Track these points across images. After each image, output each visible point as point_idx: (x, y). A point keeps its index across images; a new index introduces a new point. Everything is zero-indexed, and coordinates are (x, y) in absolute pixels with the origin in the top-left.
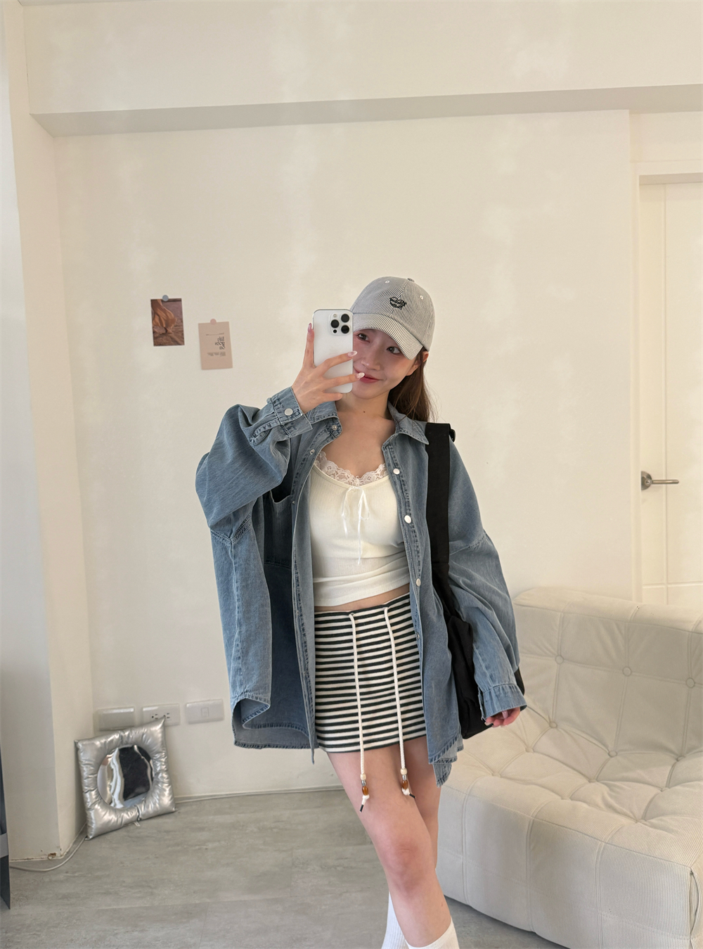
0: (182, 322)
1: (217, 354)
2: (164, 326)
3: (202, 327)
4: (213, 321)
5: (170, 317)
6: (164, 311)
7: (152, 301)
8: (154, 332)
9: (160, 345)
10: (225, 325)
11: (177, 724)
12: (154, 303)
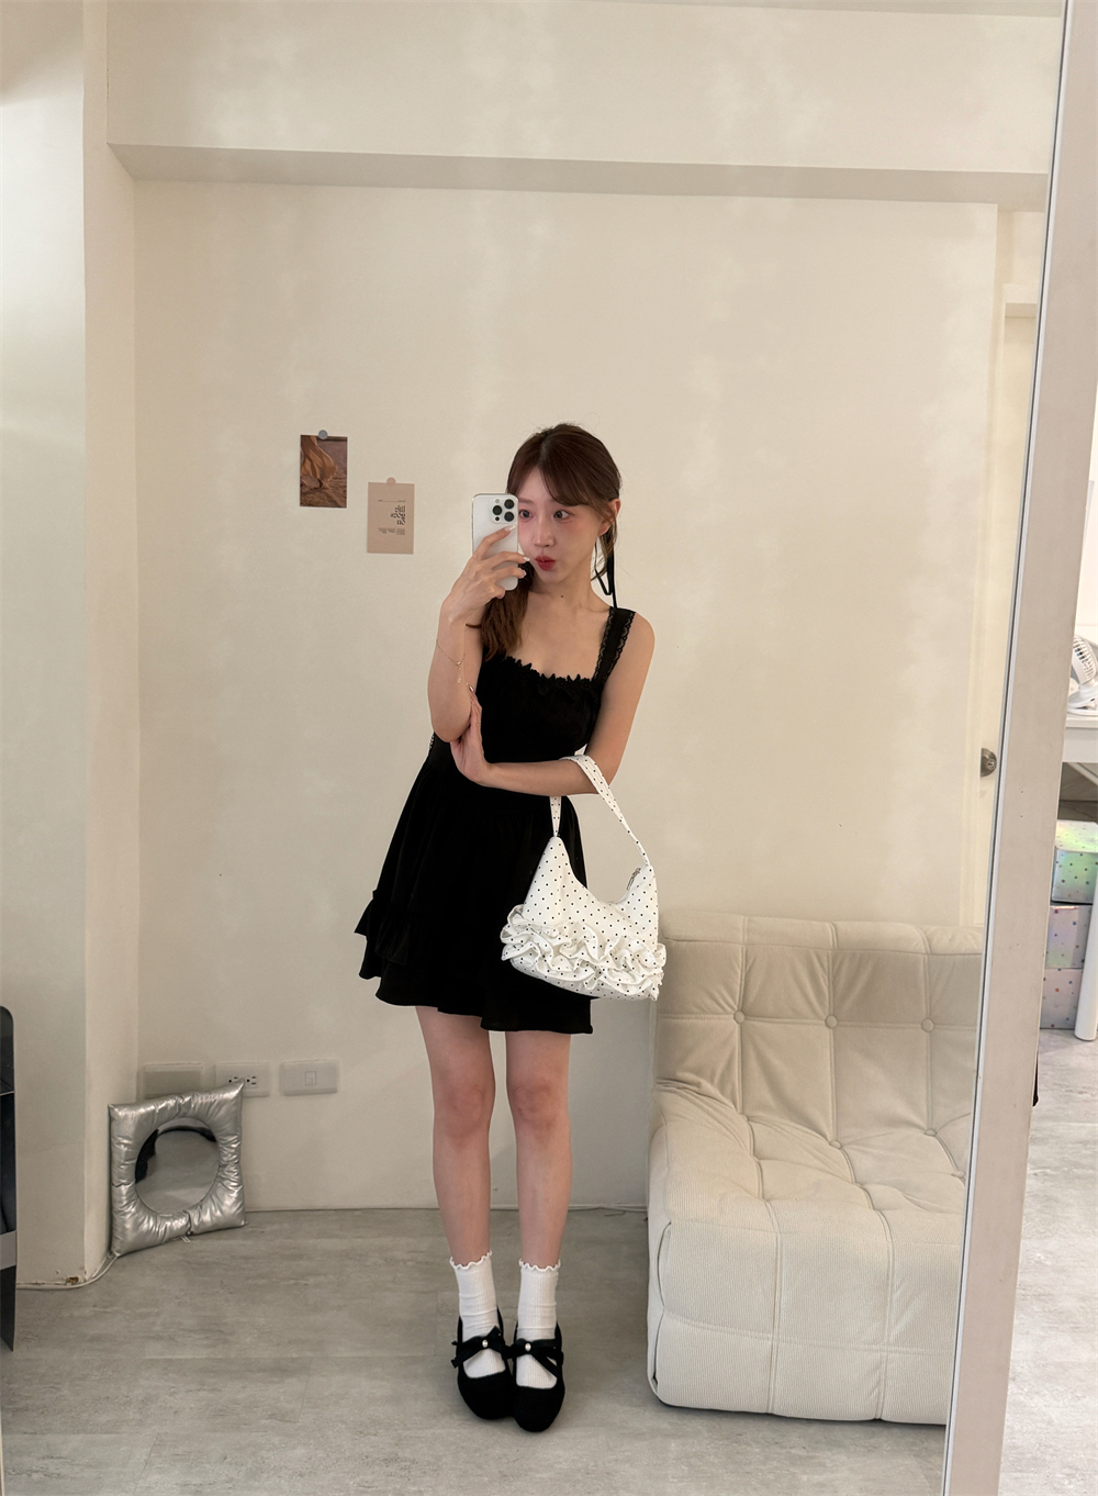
0: (346, 472)
1: (392, 531)
2: (318, 477)
3: (374, 488)
4: (391, 481)
5: (327, 465)
6: (320, 455)
7: (302, 436)
8: (301, 485)
9: (310, 505)
10: (411, 487)
11: (265, 1095)
12: (306, 441)
